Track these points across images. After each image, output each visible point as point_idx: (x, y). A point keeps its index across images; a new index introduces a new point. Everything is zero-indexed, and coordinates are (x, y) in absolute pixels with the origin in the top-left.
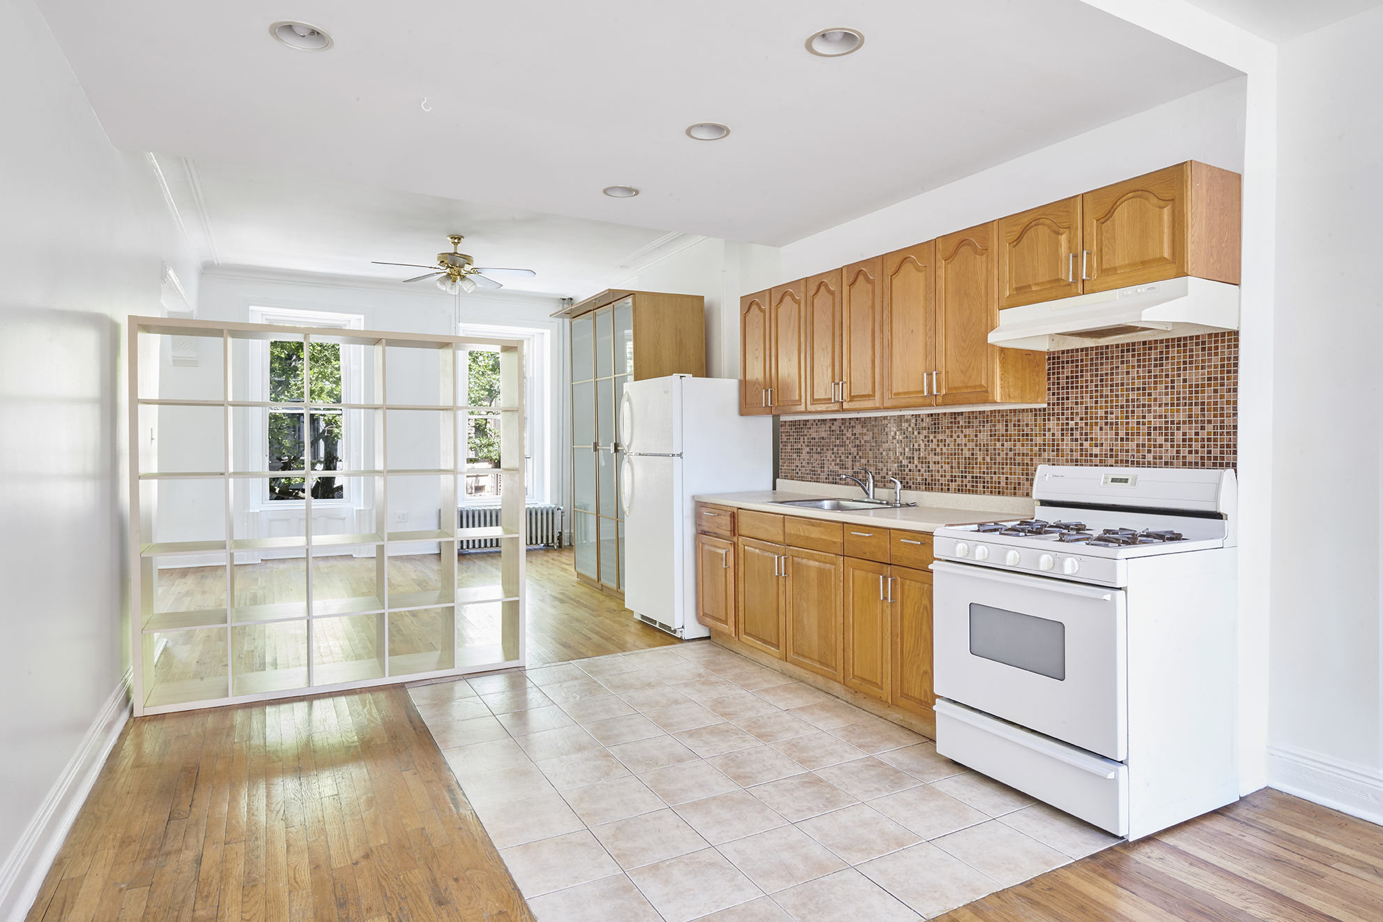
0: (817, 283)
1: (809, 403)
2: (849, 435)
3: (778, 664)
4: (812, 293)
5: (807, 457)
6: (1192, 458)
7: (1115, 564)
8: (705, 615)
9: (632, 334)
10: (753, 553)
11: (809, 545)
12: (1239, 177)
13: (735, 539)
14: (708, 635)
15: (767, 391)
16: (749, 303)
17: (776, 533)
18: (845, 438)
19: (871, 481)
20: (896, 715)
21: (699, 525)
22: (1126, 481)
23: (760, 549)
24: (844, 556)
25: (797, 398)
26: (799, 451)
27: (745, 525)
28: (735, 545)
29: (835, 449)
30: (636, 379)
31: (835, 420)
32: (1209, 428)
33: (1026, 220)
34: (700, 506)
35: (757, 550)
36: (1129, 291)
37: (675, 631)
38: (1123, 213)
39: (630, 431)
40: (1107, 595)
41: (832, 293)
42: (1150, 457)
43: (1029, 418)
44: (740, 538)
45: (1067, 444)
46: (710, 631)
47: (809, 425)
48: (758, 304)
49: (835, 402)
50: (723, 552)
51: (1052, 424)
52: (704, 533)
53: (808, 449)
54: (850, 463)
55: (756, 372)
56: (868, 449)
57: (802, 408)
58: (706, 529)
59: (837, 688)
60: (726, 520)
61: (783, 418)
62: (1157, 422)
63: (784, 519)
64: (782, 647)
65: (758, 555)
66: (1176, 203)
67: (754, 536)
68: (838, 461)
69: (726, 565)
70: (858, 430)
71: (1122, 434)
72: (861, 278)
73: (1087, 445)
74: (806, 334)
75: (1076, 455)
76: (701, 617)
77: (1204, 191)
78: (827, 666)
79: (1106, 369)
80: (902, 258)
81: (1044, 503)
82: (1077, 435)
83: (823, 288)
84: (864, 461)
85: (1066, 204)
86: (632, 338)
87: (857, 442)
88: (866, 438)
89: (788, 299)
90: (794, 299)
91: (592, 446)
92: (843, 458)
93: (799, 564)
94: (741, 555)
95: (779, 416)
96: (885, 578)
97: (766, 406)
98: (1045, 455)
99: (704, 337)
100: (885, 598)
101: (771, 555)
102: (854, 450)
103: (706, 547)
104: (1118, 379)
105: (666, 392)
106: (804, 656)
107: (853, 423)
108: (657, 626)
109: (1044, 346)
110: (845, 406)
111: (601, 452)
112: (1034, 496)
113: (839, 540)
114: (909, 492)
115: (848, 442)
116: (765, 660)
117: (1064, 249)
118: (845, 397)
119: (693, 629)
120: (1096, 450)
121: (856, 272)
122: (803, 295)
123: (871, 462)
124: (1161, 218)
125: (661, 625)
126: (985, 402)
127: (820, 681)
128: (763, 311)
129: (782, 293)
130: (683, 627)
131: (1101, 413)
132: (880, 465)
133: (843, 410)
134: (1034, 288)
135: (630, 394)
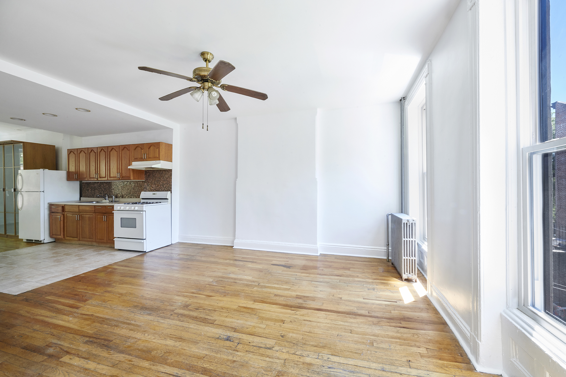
0: (91, 150)
1: (89, 178)
2: (102, 186)
3: (77, 242)
4: (90, 152)
5: (91, 191)
6: (166, 190)
7: (143, 207)
8: (53, 235)
9: (23, 150)
10: (70, 216)
11: (86, 212)
12: (172, 145)
13: (64, 213)
14: (54, 241)
15: (76, 175)
16: (70, 152)
17: (76, 210)
18: (101, 187)
19: (107, 196)
20: (108, 245)
21: (51, 210)
22: (155, 194)
23: (72, 214)
24: (95, 213)
25: (85, 177)
26: (88, 190)
27: (67, 209)
28: (63, 215)
29: (99, 189)
30: (24, 169)
31: (99, 182)
32: (168, 185)
33: (137, 146)
34: (51, 206)
35: (71, 215)
36: (153, 161)
37: (41, 241)
38: (152, 148)
39: (21, 184)
40: (142, 212)
41: (95, 153)
42: (160, 190)
43: (141, 183)
44: (65, 213)
45: (148, 188)
46: (55, 240)
47: (91, 183)
48: (73, 152)
49: (96, 178)
50: (59, 217)
51: (145, 184)
52: (53, 212)
53: (91, 189)
54: (103, 193)
55: (72, 169)
56: (107, 189)
57: (87, 179)
58: (53, 211)
59: (94, 244)
60: (60, 208)
61: (83, 182)
62: (161, 184)
63: (79, 206)
64: (78, 238)
65: (71, 216)
66: (159, 148)
67: (69, 211)
68: (99, 192)
69: (60, 220)
70: (105, 185)
71: (156, 186)
72: (102, 150)
73: (151, 188)
74: (88, 161)
75: (149, 190)
76: (51, 235)
77: (164, 147)
78: (91, 239)
79: (154, 174)
80: (113, 148)
81: (143, 199)
82: (150, 186)
83: (93, 151)
84: (106, 192)
85: (143, 144)
86: (23, 151)
87: (105, 188)
88: (107, 187)
89: (82, 152)
90: (84, 152)
91: (2, 190)
92: (101, 191)
93: (83, 216)
94: (66, 217)
95: (82, 181)
96: (105, 216)
97: (76, 178)
98: (144, 190)
99: (55, 157)
100: (105, 220)
101: (75, 215)
102: (104, 190)
103: (53, 216)
104: (156, 176)
105: (37, 174)
106: (85, 238)
107: (103, 183)
108: (34, 241)
109: (144, 169)
110: (99, 179)
111: (7, 192)
112: (140, 198)
113: (94, 209)
114: (117, 199)
115: (102, 188)
116: (74, 242)
117: (143, 152)
118: (99, 177)
119: (47, 239)
120: (153, 189)
121: (102, 149)
122: (87, 152)
123: (108, 192)
124: (157, 150)
125: (35, 241)
126: (129, 179)
127: (90, 243)
128: (75, 154)
129: (81, 151)
130: (44, 240)
131: (153, 182)
132: (110, 193)
133: (98, 180)
134: (138, 159)
135: (22, 174)
